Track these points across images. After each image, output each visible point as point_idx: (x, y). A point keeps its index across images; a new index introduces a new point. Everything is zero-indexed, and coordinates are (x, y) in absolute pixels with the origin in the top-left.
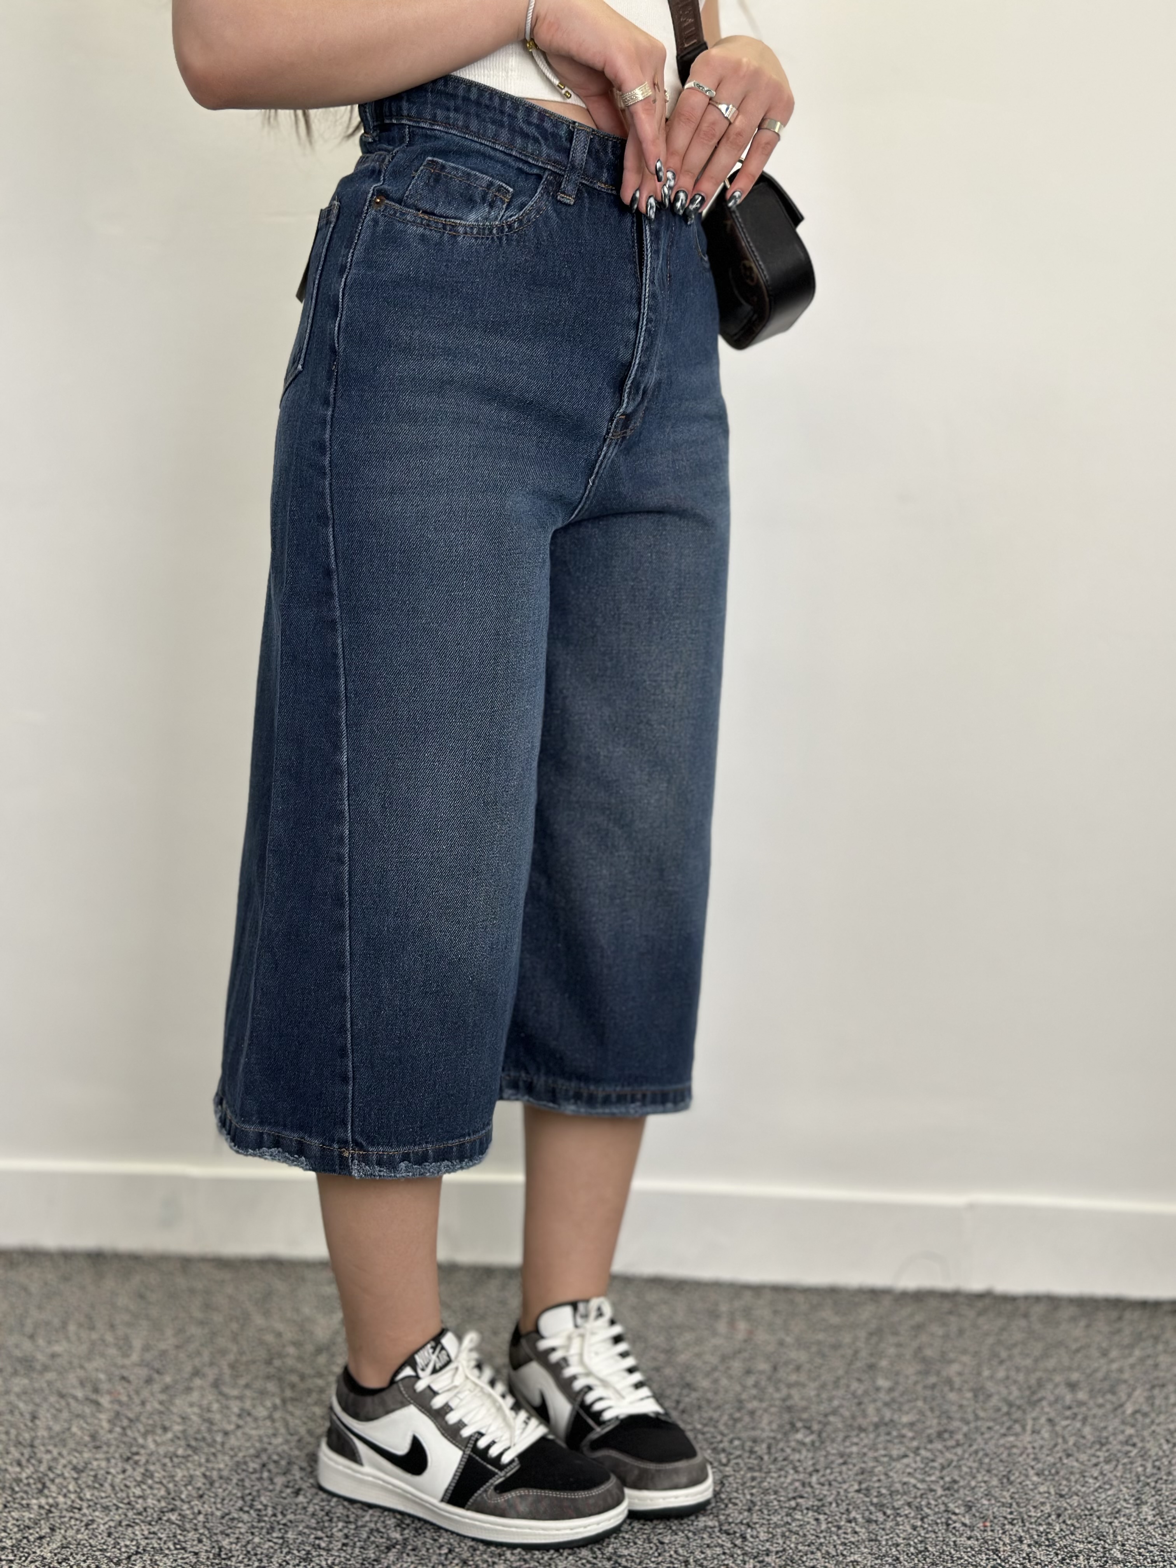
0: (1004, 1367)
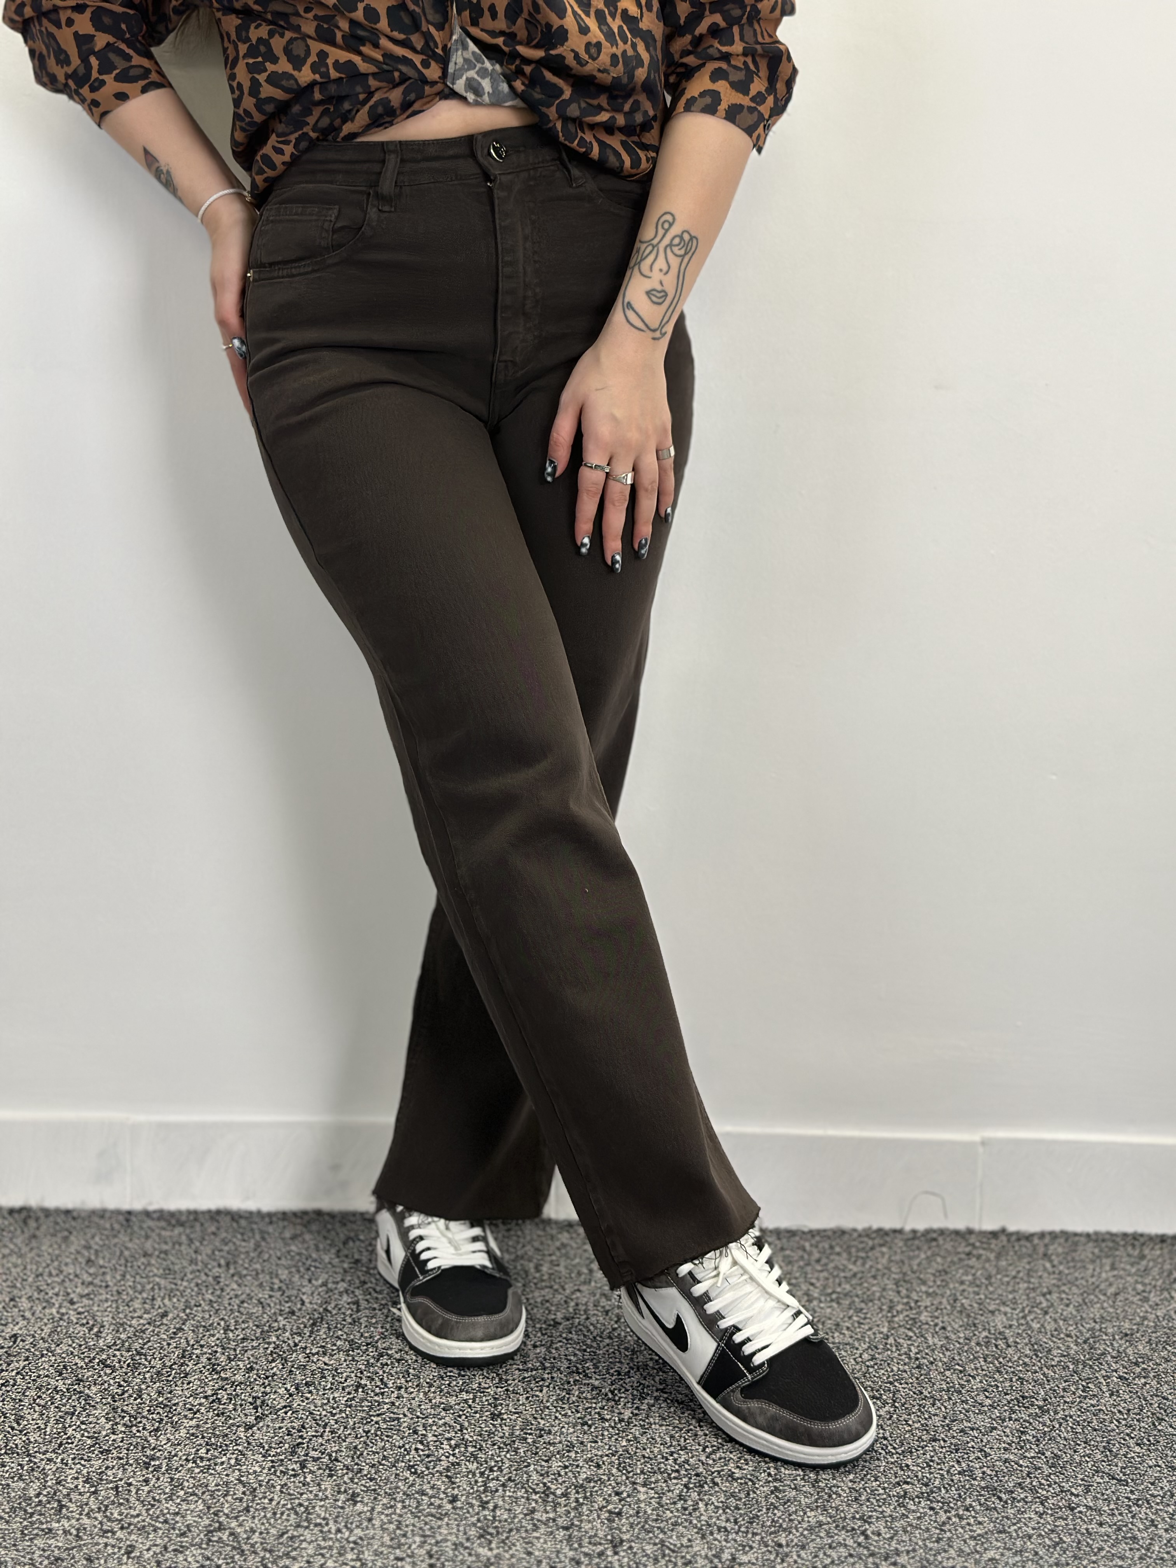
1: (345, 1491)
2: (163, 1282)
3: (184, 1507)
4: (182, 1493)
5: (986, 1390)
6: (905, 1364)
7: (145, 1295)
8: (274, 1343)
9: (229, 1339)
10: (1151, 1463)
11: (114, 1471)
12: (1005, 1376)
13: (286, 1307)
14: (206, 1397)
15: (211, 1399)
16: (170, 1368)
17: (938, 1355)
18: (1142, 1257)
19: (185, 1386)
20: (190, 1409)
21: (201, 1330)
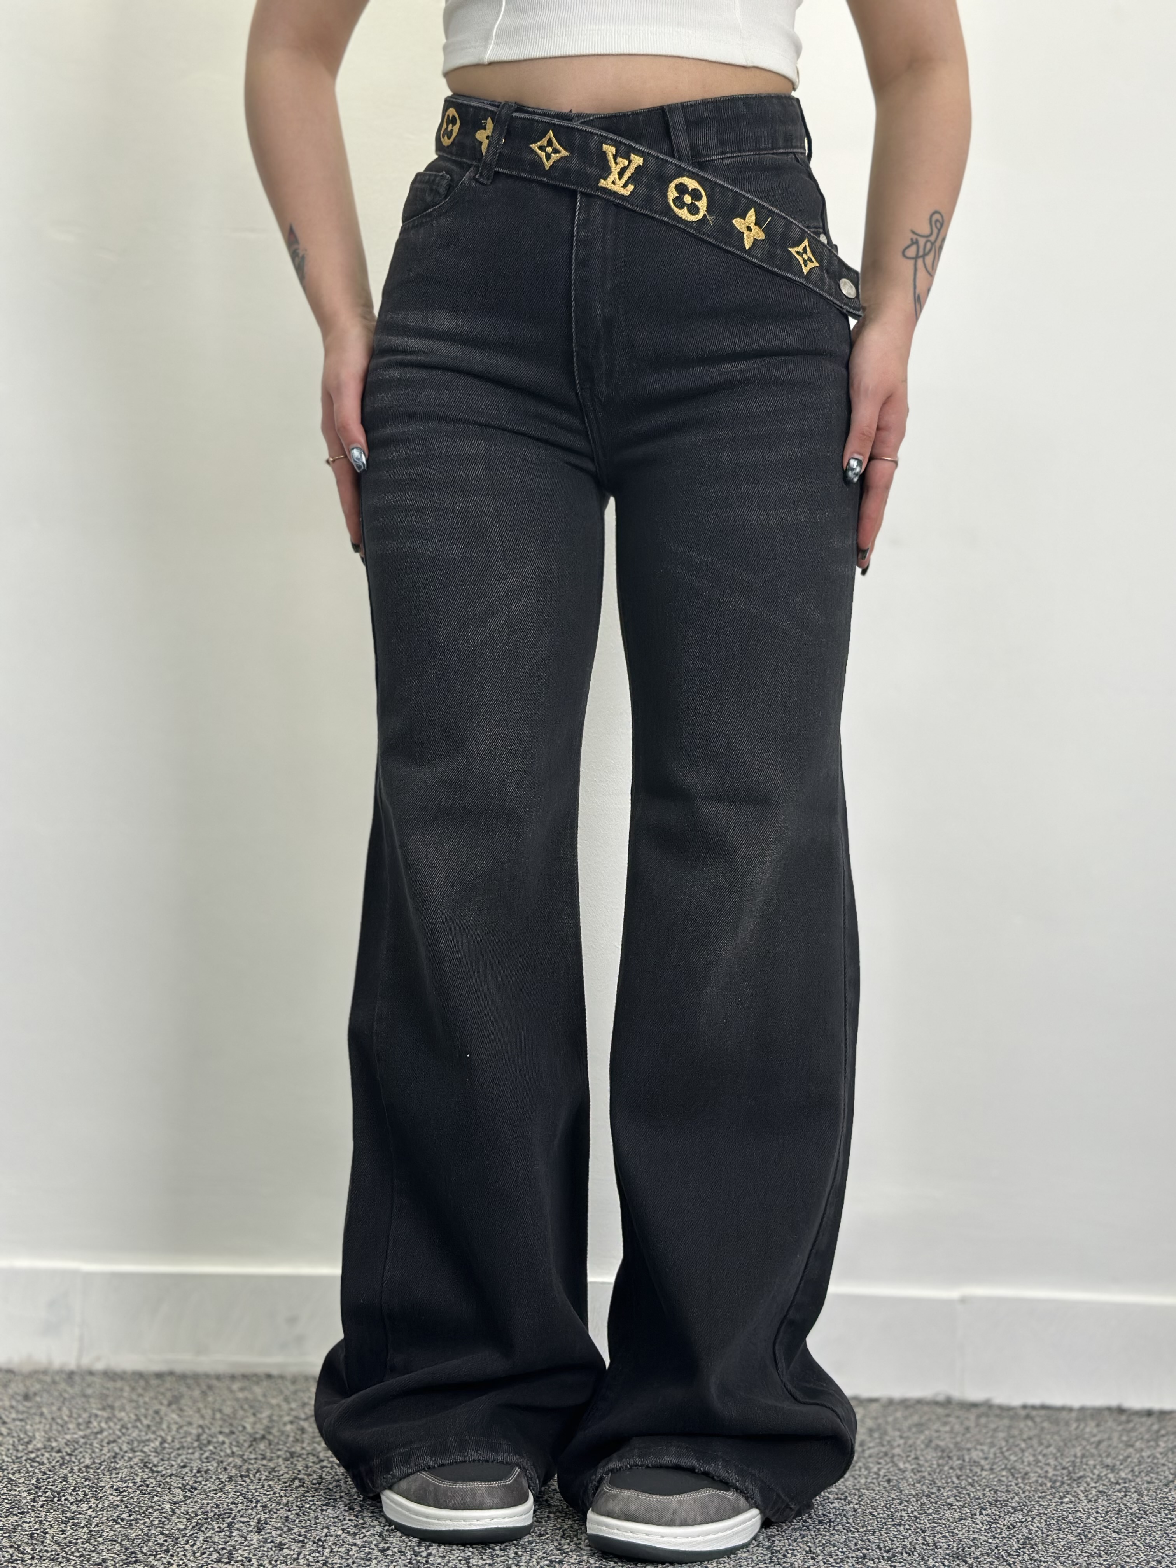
0: (1026, 1454)
1: (272, 1542)
2: (99, 1413)
3: (101, 1547)
4: (100, 1540)
5: (957, 1496)
6: (873, 1479)
7: (80, 1420)
8: (211, 1450)
9: (164, 1448)
10: (1127, 1544)
11: (31, 1524)
12: (978, 1488)
13: (227, 1430)
14: (135, 1483)
15: (140, 1483)
16: (100, 1464)
17: (908, 1474)
18: (1128, 1421)
19: (114, 1476)
20: (116, 1490)
21: (135, 1444)
